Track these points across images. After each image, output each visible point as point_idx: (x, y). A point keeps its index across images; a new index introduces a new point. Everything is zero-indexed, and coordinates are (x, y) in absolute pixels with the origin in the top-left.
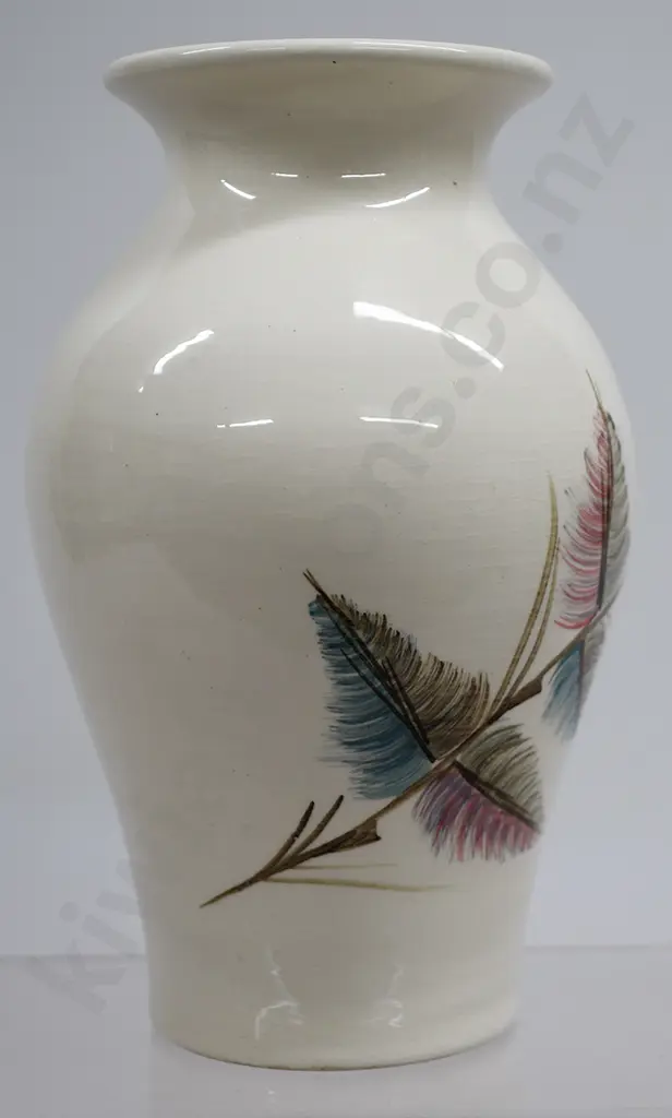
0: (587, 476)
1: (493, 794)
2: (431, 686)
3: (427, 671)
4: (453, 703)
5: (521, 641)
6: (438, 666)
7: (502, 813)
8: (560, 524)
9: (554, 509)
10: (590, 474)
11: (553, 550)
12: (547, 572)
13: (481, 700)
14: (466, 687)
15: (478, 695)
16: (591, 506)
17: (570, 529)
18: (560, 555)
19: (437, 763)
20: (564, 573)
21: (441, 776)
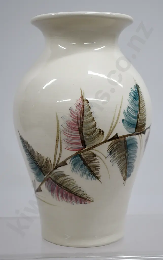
0: (70, 114)
1: (63, 187)
2: (38, 158)
3: (37, 155)
4: (44, 163)
5: (55, 151)
6: (38, 154)
7: (67, 192)
8: (60, 125)
9: (58, 121)
10: (71, 113)
11: (59, 131)
12: (58, 136)
13: (50, 164)
14: (45, 160)
15: (48, 162)
16: (72, 121)
17: (64, 126)
18: (61, 132)
19: (46, 176)
20: (63, 137)
21: (48, 180)
